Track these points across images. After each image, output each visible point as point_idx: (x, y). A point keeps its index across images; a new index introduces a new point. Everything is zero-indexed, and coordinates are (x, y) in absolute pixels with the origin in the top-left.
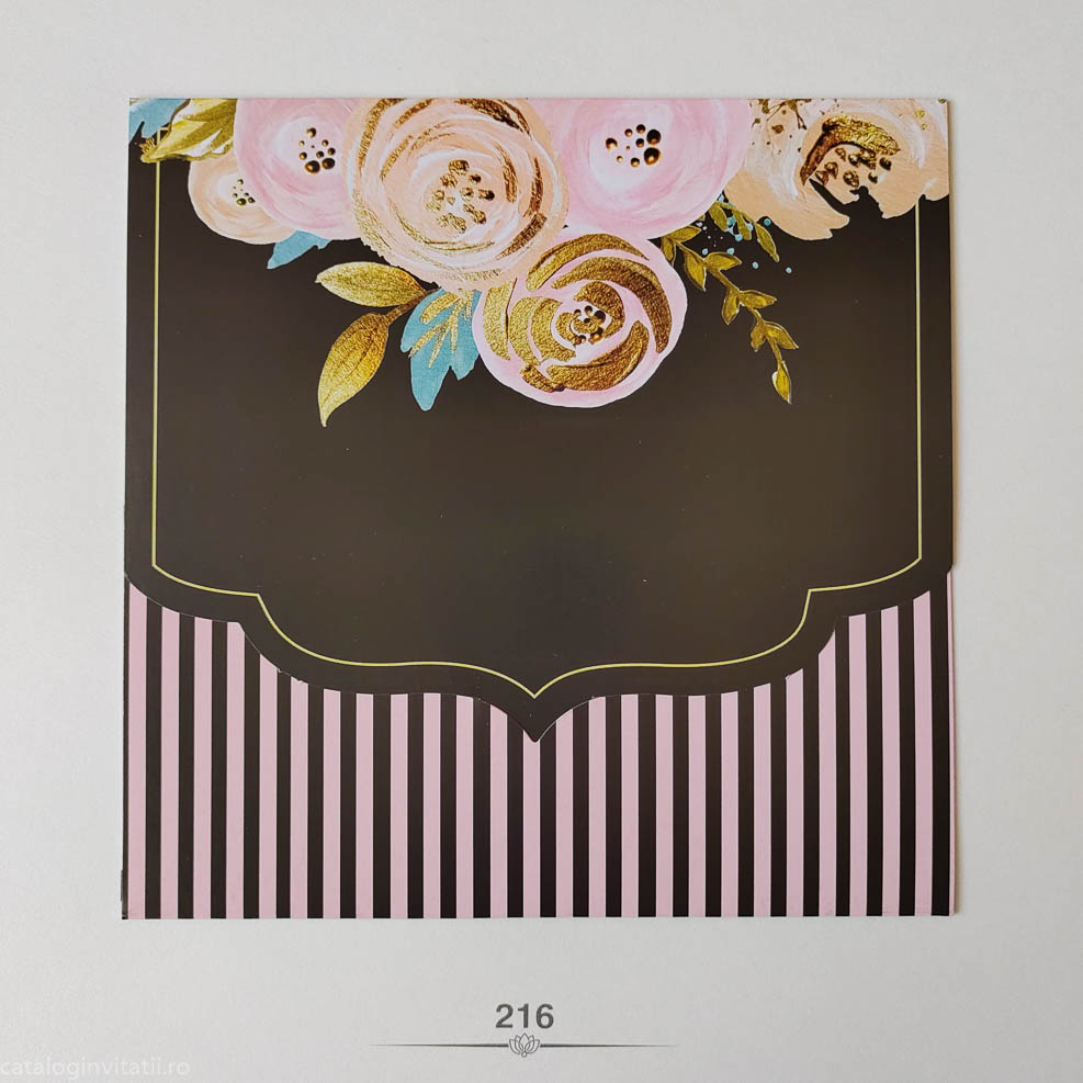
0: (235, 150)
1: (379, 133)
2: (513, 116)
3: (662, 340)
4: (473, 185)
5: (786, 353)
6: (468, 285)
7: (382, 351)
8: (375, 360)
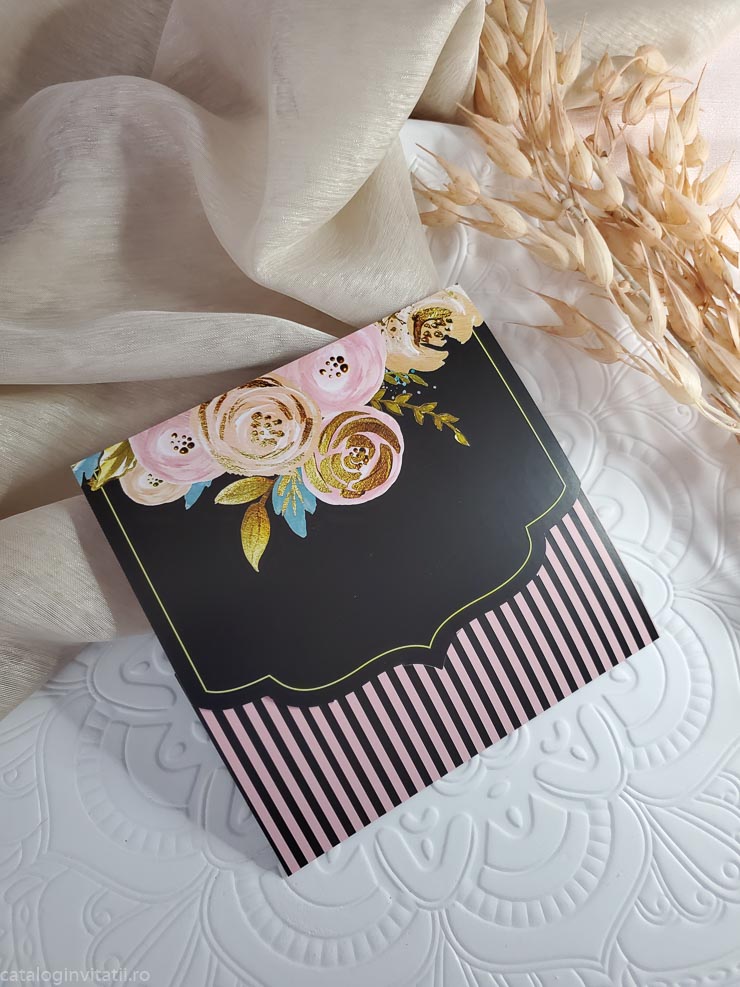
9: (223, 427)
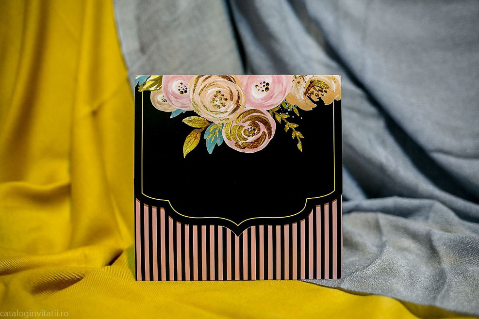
0: (162, 88)
1: (198, 84)
2: (232, 79)
3: (270, 136)
4: (222, 97)
5: (301, 139)
6: (221, 122)
7: (199, 139)
8: (197, 142)
9: (202, 90)
